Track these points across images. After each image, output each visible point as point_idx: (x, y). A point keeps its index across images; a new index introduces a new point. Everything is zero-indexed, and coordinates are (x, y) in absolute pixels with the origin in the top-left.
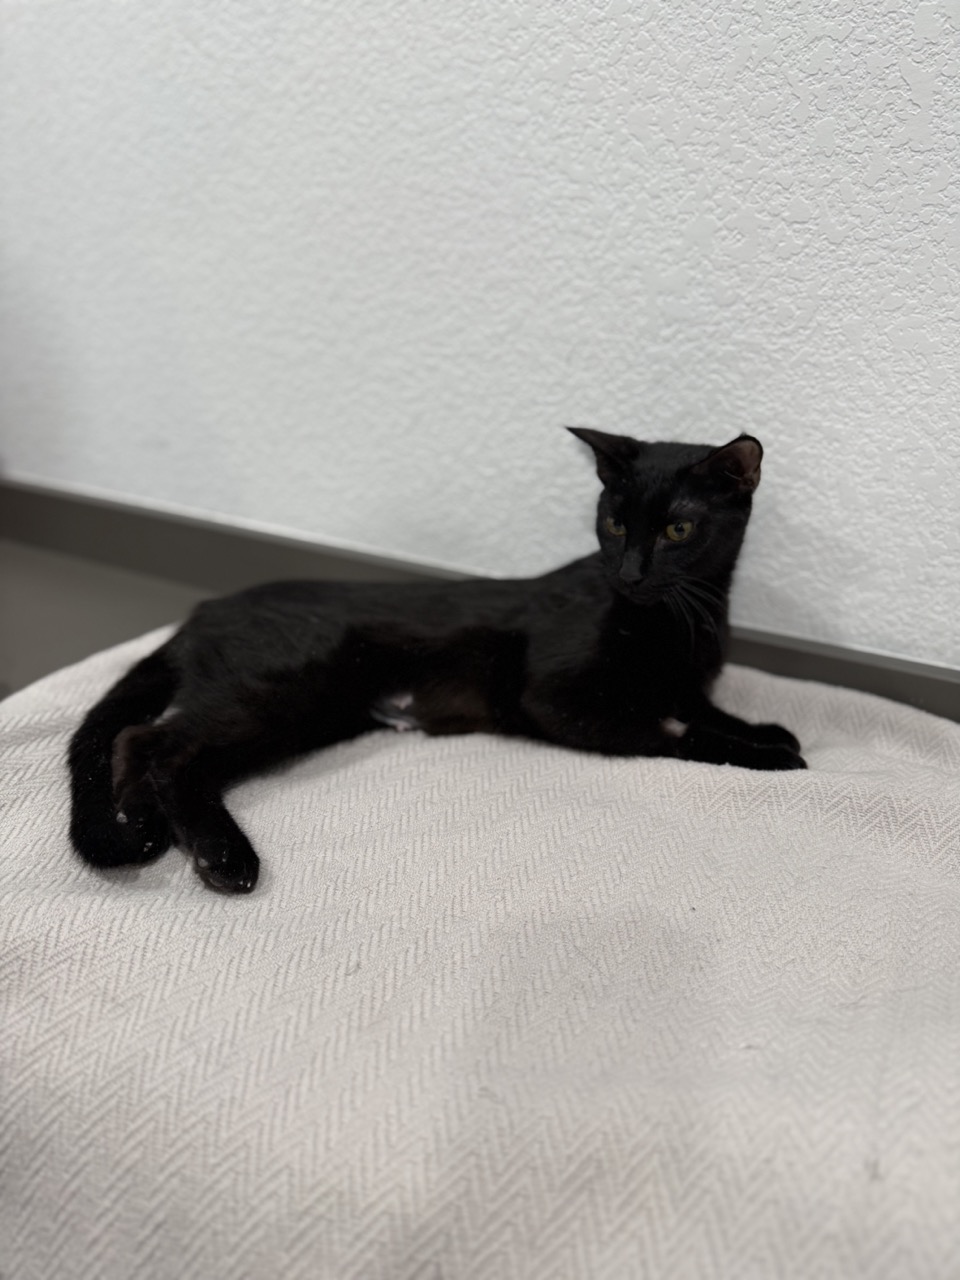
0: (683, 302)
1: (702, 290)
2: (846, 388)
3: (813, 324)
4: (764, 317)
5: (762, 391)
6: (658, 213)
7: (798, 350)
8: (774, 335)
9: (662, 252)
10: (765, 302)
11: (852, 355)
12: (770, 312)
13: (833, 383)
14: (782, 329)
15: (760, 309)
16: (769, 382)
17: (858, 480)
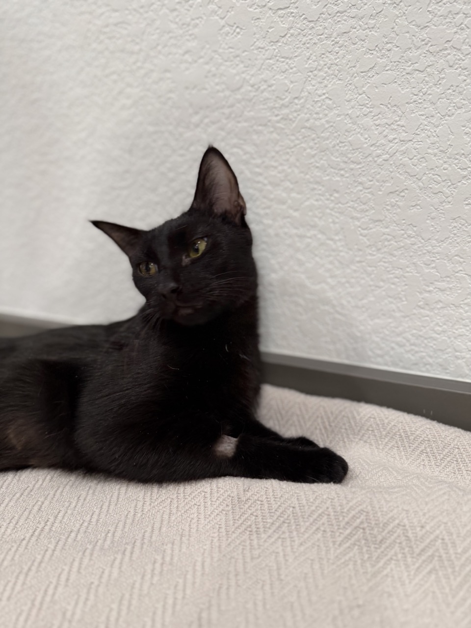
0: (204, 92)
1: (217, 80)
2: (338, 144)
3: (305, 94)
4: (266, 94)
5: (273, 157)
6: (176, 23)
7: (296, 118)
8: (275, 108)
9: (184, 55)
10: (266, 81)
11: (339, 115)
12: (270, 89)
13: (328, 142)
14: (281, 102)
15: (262, 88)
16: (277, 148)
17: (358, 223)
